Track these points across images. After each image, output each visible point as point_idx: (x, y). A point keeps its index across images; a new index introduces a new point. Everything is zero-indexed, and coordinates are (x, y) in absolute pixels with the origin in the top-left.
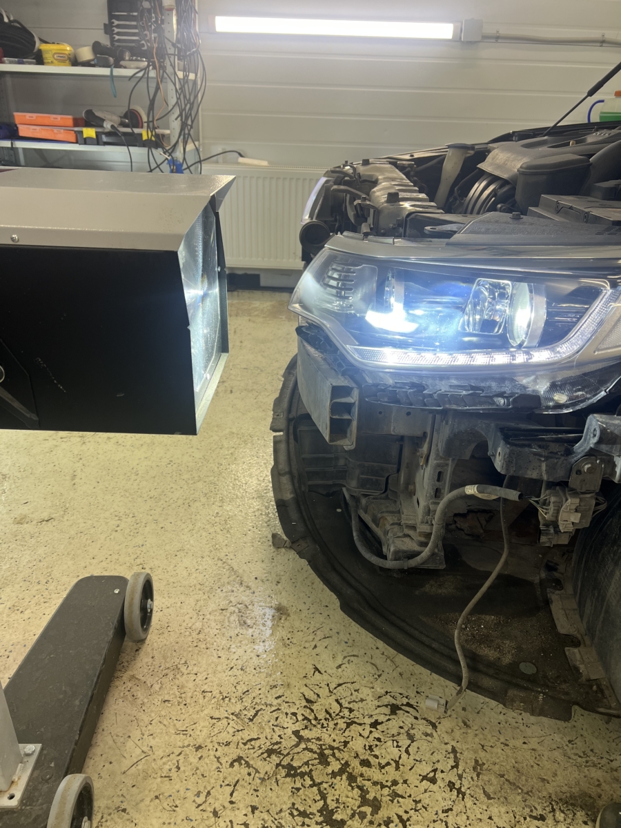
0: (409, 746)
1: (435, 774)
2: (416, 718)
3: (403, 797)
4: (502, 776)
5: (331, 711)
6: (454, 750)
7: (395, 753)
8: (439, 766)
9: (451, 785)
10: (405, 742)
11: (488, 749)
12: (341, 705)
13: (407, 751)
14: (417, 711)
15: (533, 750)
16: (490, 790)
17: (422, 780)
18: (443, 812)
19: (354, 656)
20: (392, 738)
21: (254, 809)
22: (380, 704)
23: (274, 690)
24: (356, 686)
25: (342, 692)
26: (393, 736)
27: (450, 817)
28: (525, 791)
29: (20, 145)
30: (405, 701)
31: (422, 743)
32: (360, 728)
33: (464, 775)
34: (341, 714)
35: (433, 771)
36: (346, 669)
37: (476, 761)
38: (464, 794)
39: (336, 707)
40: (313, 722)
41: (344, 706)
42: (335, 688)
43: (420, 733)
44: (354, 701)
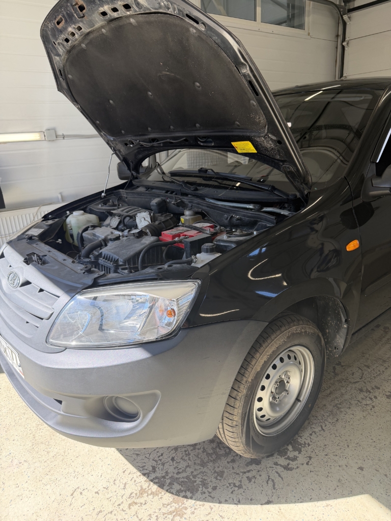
32: (168, 464)
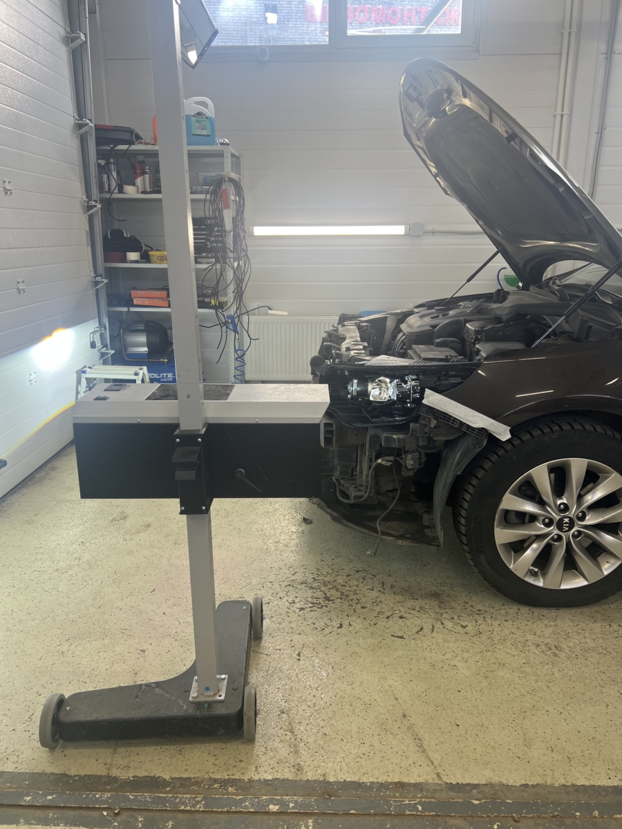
2: (367, 574)
3: (359, 594)
4: (403, 589)
6: (383, 582)
7: (357, 583)
8: (376, 586)
9: (380, 591)
10: (361, 580)
11: (398, 582)
13: (362, 583)
15: (418, 582)
16: (396, 592)
17: (367, 590)
18: (375, 598)
19: (340, 556)
22: (351, 570)
23: (303, 566)
24: (341, 565)
25: (334, 567)
26: (356, 579)
27: (378, 599)
28: (412, 593)
29: (133, 309)
30: (363, 569)
32: (342, 577)
33: (386, 589)
34: (334, 573)
35: (372, 588)
36: (336, 560)
37: (392, 585)
38: (385, 593)
39: (331, 571)
40: (321, 575)
42: (331, 566)
43: (368, 578)
44: (339, 569)
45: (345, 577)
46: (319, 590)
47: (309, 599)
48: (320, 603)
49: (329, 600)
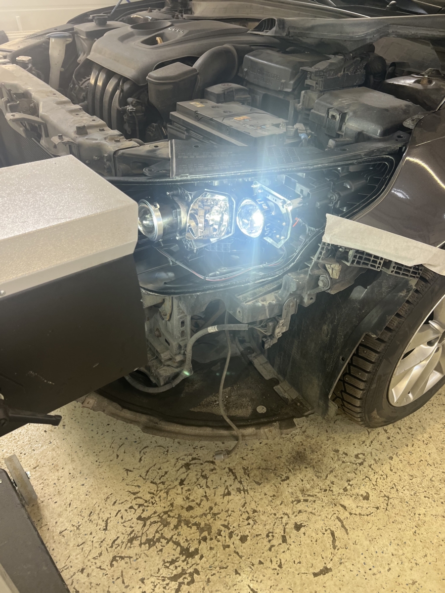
0: (207, 482)
1: (228, 490)
2: (202, 464)
3: (219, 514)
4: (259, 468)
5: (152, 491)
6: (230, 470)
7: (201, 492)
8: (228, 484)
9: (239, 490)
10: (203, 482)
11: (245, 458)
12: (155, 483)
13: (207, 487)
14: (200, 459)
15: (266, 444)
16: (258, 480)
17: (223, 498)
18: (243, 507)
19: (145, 448)
20: (195, 485)
21: (142, 580)
22: (177, 468)
23: (108, 500)
24: (158, 466)
25: (151, 475)
26: (195, 483)
27: (247, 507)
28: (273, 469)
30: (190, 458)
31: (212, 477)
33: (242, 480)
34: (159, 489)
35: (226, 489)
36: (146, 459)
37: (244, 468)
38: (247, 491)
39: (153, 487)
40: (146, 504)
41: (158, 483)
42: (146, 475)
43: (208, 471)
44: (162, 476)
45: (179, 488)
46: (164, 541)
47: (164, 572)
48: (184, 572)
49: (191, 555)
